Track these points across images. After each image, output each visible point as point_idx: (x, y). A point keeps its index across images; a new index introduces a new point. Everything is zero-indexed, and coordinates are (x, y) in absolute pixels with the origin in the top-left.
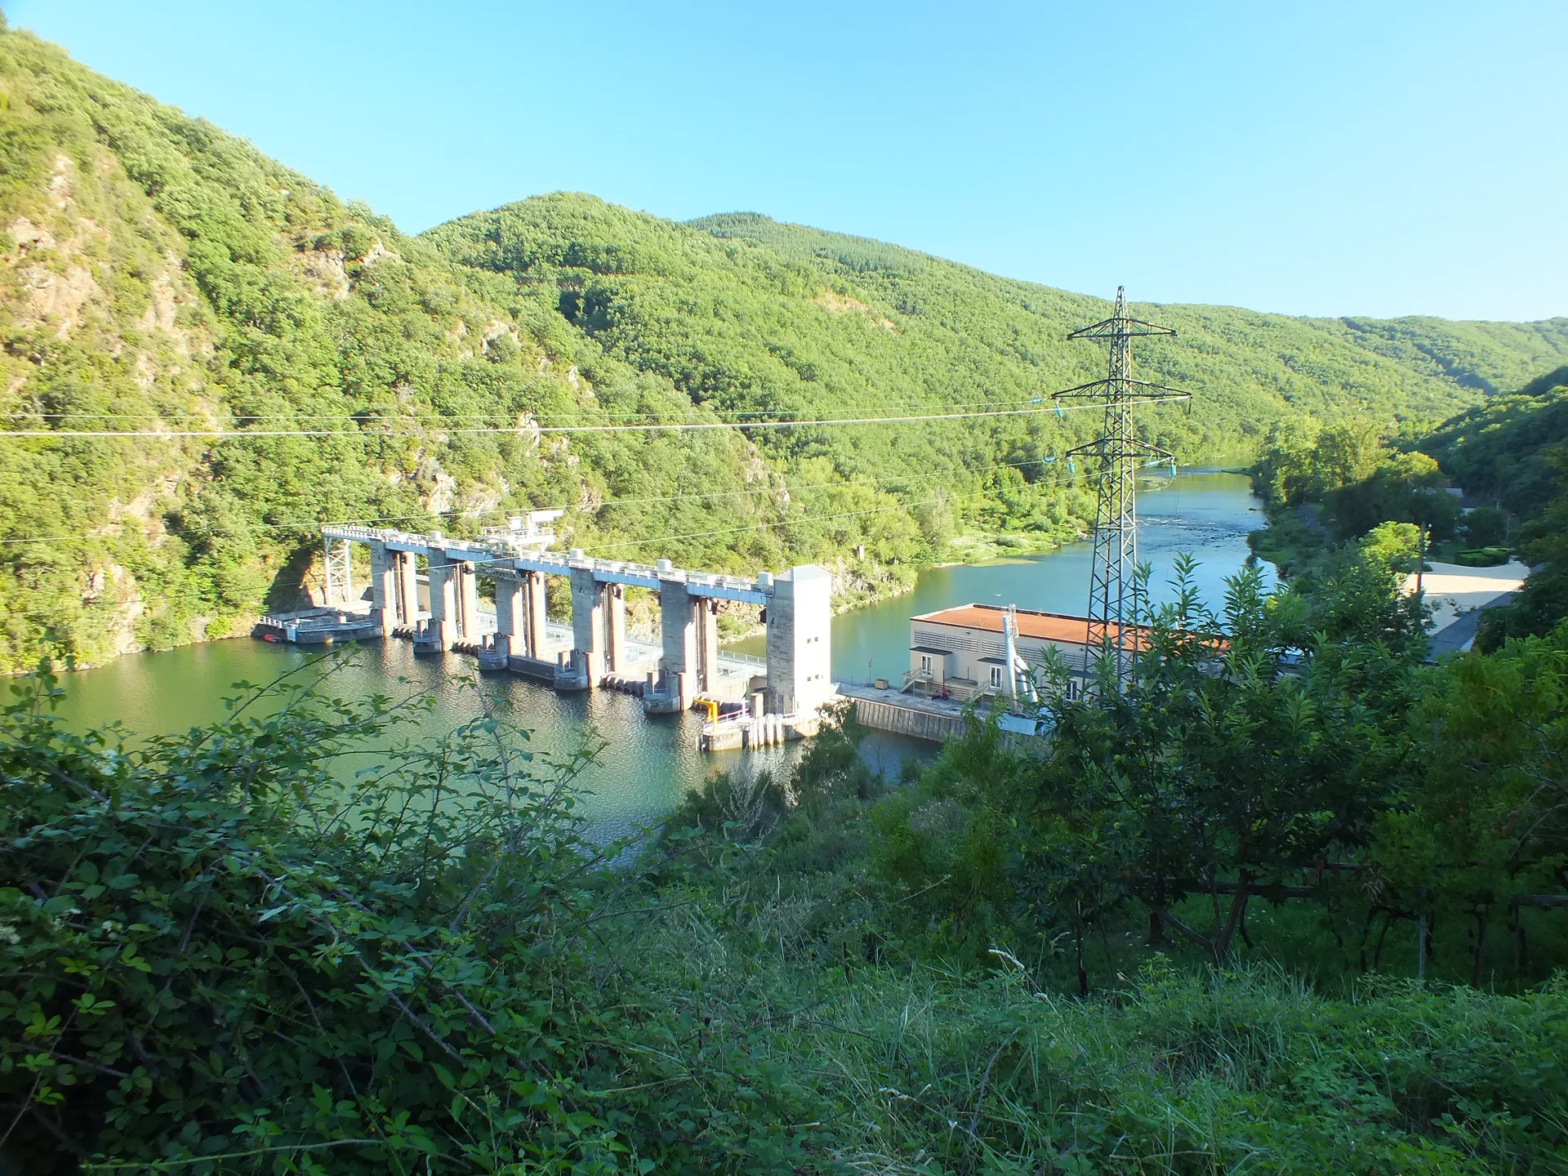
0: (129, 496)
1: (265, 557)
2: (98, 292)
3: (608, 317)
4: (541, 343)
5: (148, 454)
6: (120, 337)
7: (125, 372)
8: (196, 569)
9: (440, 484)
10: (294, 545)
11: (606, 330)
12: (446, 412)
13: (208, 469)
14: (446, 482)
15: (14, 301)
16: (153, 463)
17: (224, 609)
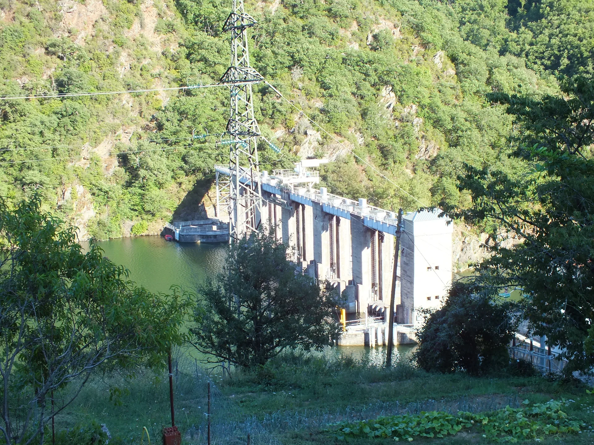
0: (96, 142)
1: (180, 184)
2: (105, 12)
3: (541, 11)
4: (418, 35)
5: (114, 116)
6: (113, 42)
7: (112, 64)
8: (130, 189)
9: (309, 137)
10: (200, 176)
11: (537, 21)
12: (325, 86)
13: (154, 125)
14: (314, 135)
15: (53, 21)
16: (117, 121)
17: (145, 217)
